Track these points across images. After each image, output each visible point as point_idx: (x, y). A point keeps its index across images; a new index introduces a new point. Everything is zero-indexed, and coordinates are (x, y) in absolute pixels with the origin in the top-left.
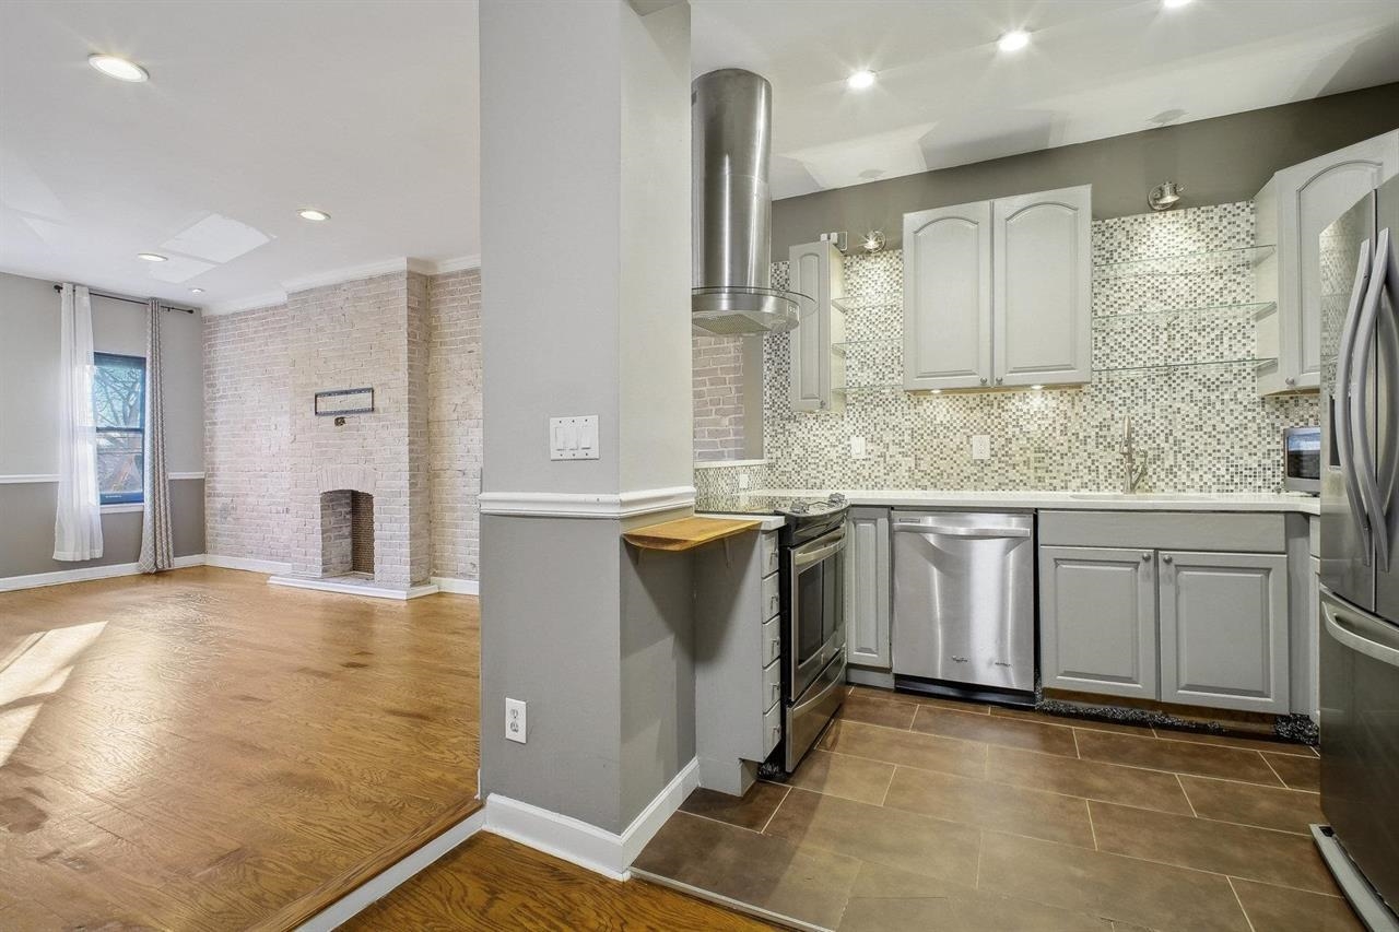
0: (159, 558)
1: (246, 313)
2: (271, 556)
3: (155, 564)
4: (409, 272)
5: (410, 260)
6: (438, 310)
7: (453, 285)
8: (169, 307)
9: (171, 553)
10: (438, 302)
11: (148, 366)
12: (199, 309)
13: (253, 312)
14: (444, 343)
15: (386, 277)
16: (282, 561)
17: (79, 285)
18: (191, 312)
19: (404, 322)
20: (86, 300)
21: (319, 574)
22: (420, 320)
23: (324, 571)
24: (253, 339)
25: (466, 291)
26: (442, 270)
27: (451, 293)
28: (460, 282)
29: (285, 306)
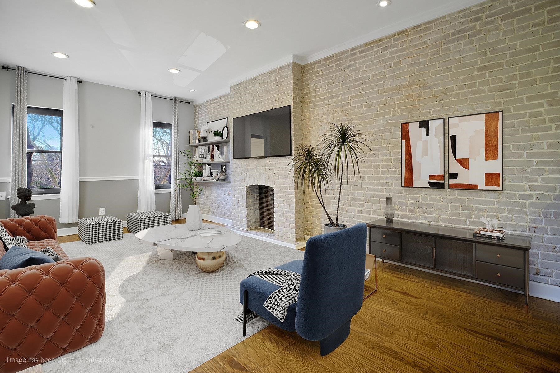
0: (177, 214)
1: (211, 101)
2: (223, 216)
3: (175, 216)
4: (294, 63)
5: (295, 56)
6: (308, 84)
7: (318, 67)
8: (181, 101)
9: (181, 212)
10: (308, 79)
11: (173, 127)
12: (192, 102)
13: (214, 100)
14: (313, 102)
15: (281, 69)
16: (227, 218)
17: (147, 92)
18: (189, 103)
19: (291, 92)
20: (149, 98)
21: (245, 228)
22: (299, 90)
23: (248, 227)
24: (214, 113)
25: (325, 70)
26: (311, 60)
27: (317, 72)
28: (322, 65)
29: (228, 95)
